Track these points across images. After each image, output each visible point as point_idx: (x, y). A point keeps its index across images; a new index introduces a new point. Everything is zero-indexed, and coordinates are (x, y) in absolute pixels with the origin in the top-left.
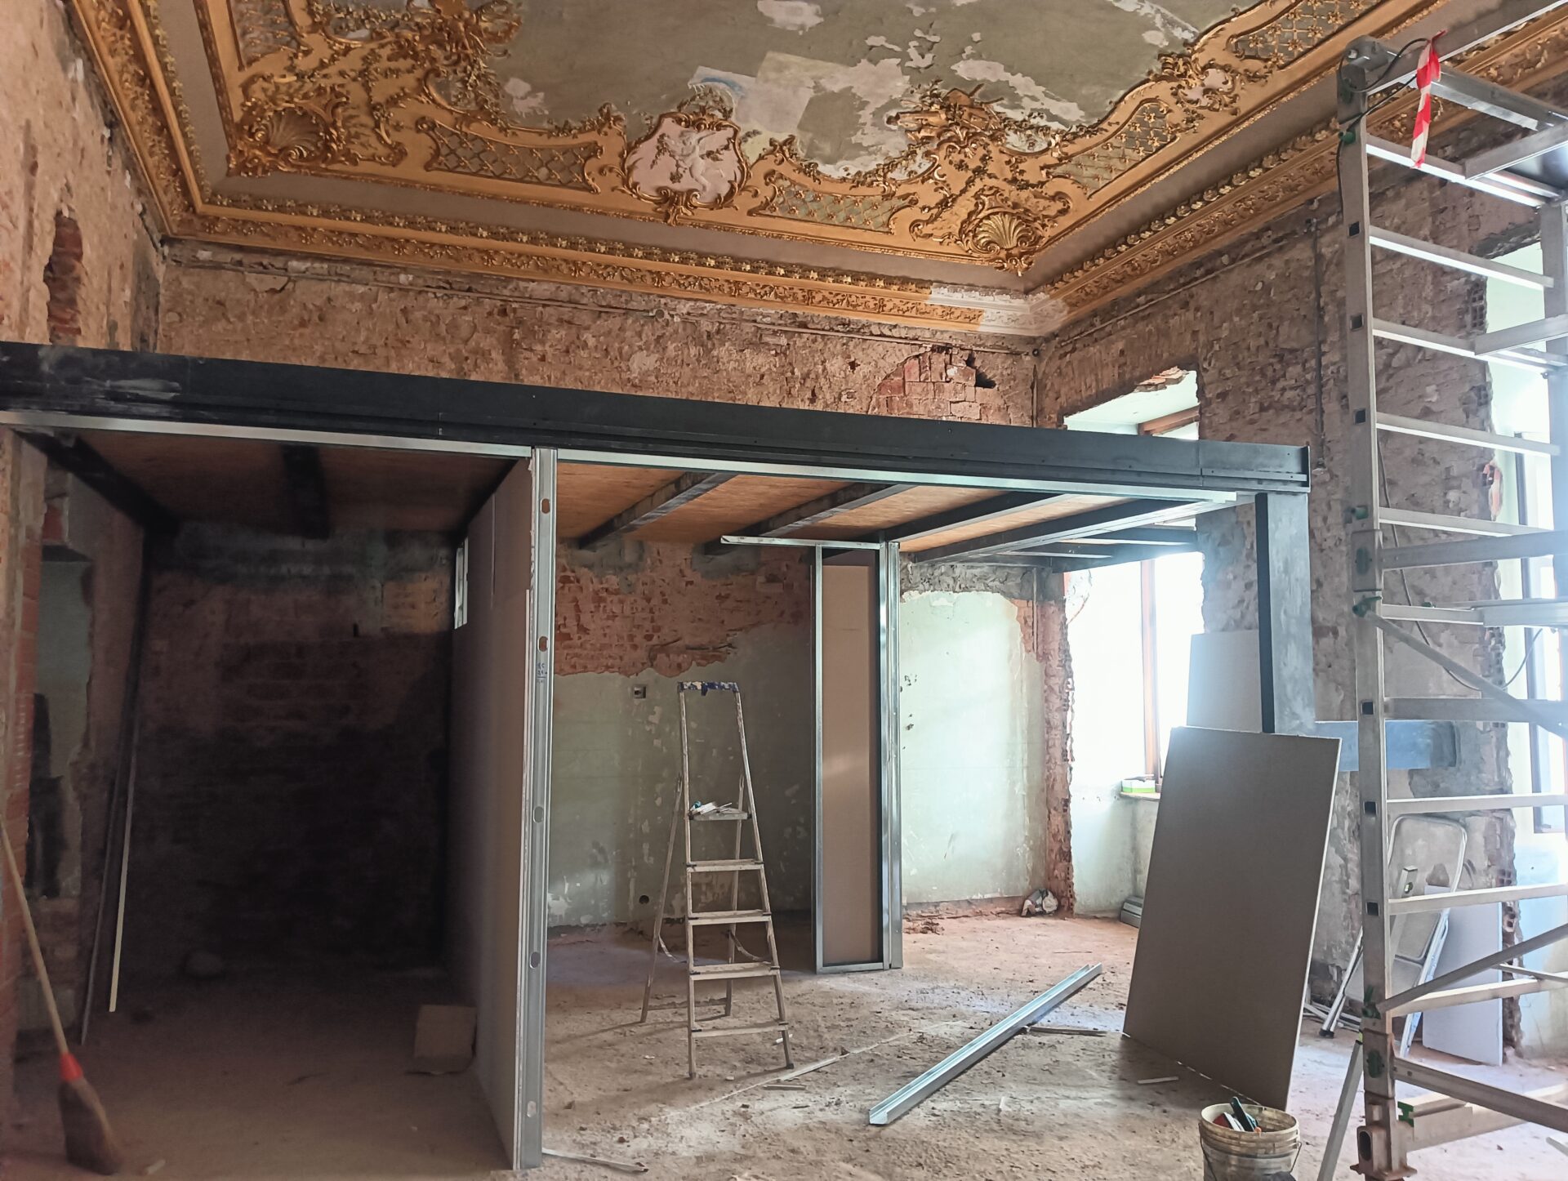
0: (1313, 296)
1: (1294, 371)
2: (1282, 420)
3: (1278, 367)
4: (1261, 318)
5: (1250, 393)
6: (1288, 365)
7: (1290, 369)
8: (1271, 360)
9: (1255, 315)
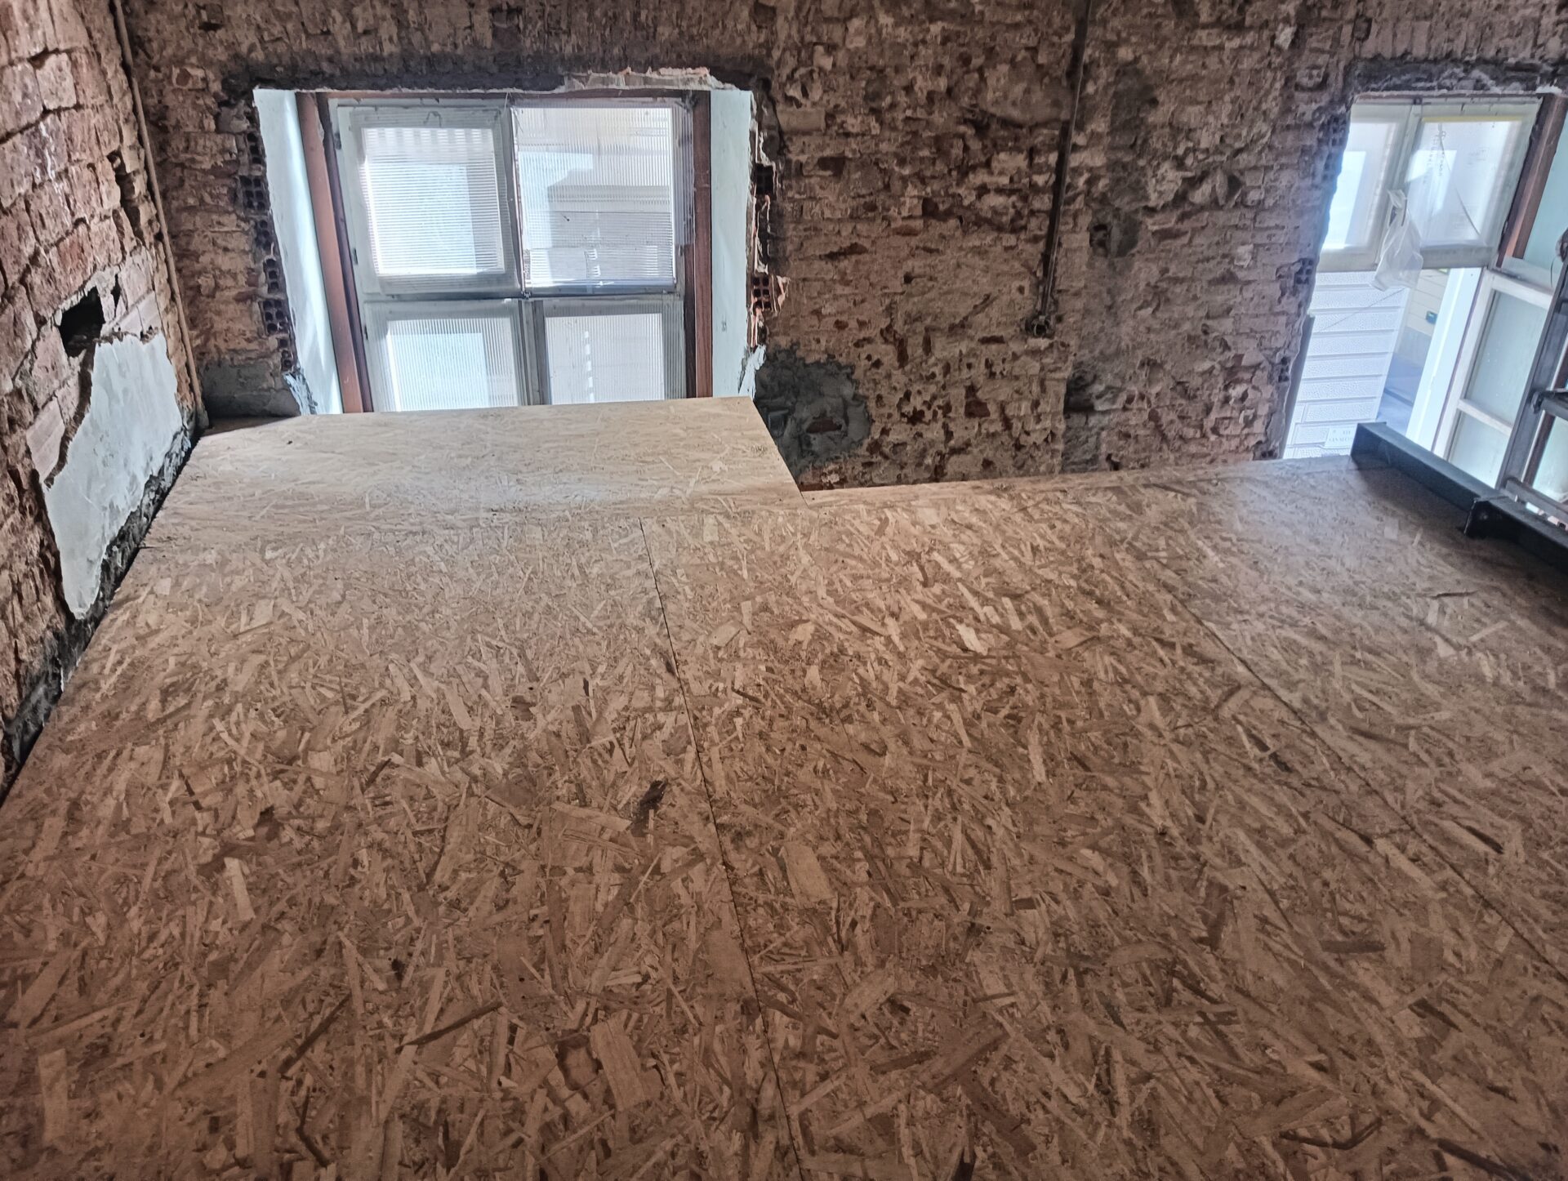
0: (1070, 37)
1: (1010, 162)
2: (974, 241)
3: (975, 145)
4: (946, 40)
5: (904, 180)
6: (997, 147)
7: (1002, 156)
8: (962, 129)
9: (936, 28)
